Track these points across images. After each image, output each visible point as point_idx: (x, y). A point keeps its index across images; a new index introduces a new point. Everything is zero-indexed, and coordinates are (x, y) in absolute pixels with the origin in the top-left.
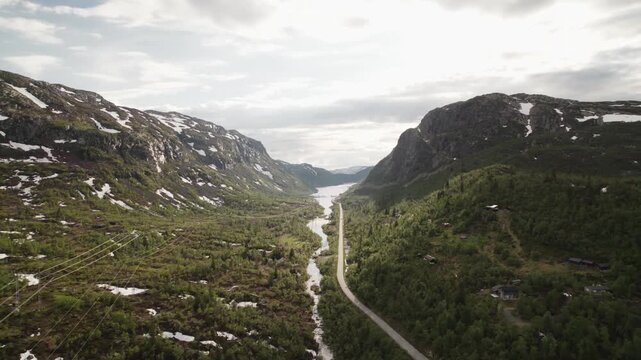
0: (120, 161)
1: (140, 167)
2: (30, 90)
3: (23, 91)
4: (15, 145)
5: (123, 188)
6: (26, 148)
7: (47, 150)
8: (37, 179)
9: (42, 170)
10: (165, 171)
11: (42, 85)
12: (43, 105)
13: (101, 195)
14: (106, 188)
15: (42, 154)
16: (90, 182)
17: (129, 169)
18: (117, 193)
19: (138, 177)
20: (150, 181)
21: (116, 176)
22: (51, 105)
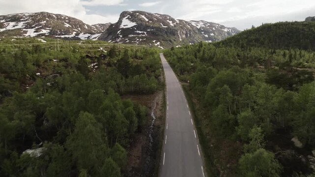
0: (165, 36)
1: (172, 38)
2: (145, 16)
3: (143, 17)
4: (138, 32)
5: (163, 44)
6: (140, 32)
7: (145, 33)
8: (141, 40)
9: (142, 38)
10: (183, 40)
11: (149, 14)
12: (147, 20)
13: (156, 45)
14: (159, 43)
15: (143, 34)
16: (154, 41)
17: (168, 38)
18: (161, 45)
19: (170, 41)
20: (175, 43)
21: (163, 40)
22: (150, 20)
